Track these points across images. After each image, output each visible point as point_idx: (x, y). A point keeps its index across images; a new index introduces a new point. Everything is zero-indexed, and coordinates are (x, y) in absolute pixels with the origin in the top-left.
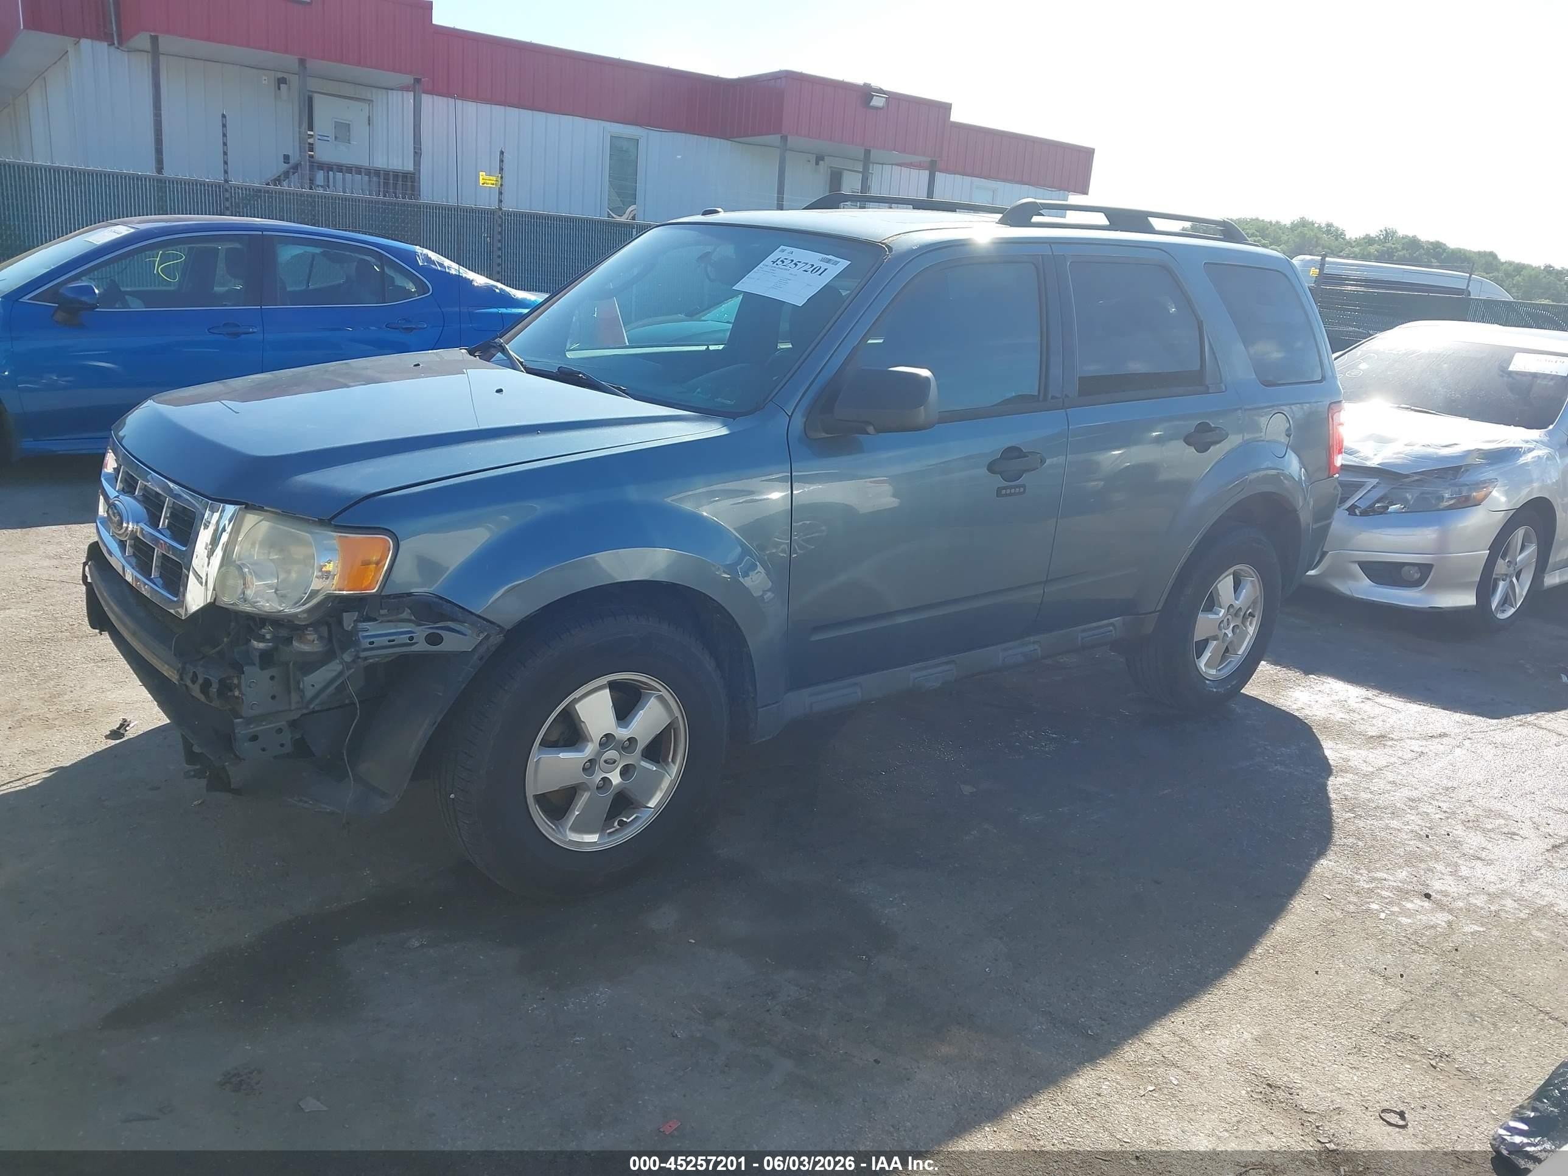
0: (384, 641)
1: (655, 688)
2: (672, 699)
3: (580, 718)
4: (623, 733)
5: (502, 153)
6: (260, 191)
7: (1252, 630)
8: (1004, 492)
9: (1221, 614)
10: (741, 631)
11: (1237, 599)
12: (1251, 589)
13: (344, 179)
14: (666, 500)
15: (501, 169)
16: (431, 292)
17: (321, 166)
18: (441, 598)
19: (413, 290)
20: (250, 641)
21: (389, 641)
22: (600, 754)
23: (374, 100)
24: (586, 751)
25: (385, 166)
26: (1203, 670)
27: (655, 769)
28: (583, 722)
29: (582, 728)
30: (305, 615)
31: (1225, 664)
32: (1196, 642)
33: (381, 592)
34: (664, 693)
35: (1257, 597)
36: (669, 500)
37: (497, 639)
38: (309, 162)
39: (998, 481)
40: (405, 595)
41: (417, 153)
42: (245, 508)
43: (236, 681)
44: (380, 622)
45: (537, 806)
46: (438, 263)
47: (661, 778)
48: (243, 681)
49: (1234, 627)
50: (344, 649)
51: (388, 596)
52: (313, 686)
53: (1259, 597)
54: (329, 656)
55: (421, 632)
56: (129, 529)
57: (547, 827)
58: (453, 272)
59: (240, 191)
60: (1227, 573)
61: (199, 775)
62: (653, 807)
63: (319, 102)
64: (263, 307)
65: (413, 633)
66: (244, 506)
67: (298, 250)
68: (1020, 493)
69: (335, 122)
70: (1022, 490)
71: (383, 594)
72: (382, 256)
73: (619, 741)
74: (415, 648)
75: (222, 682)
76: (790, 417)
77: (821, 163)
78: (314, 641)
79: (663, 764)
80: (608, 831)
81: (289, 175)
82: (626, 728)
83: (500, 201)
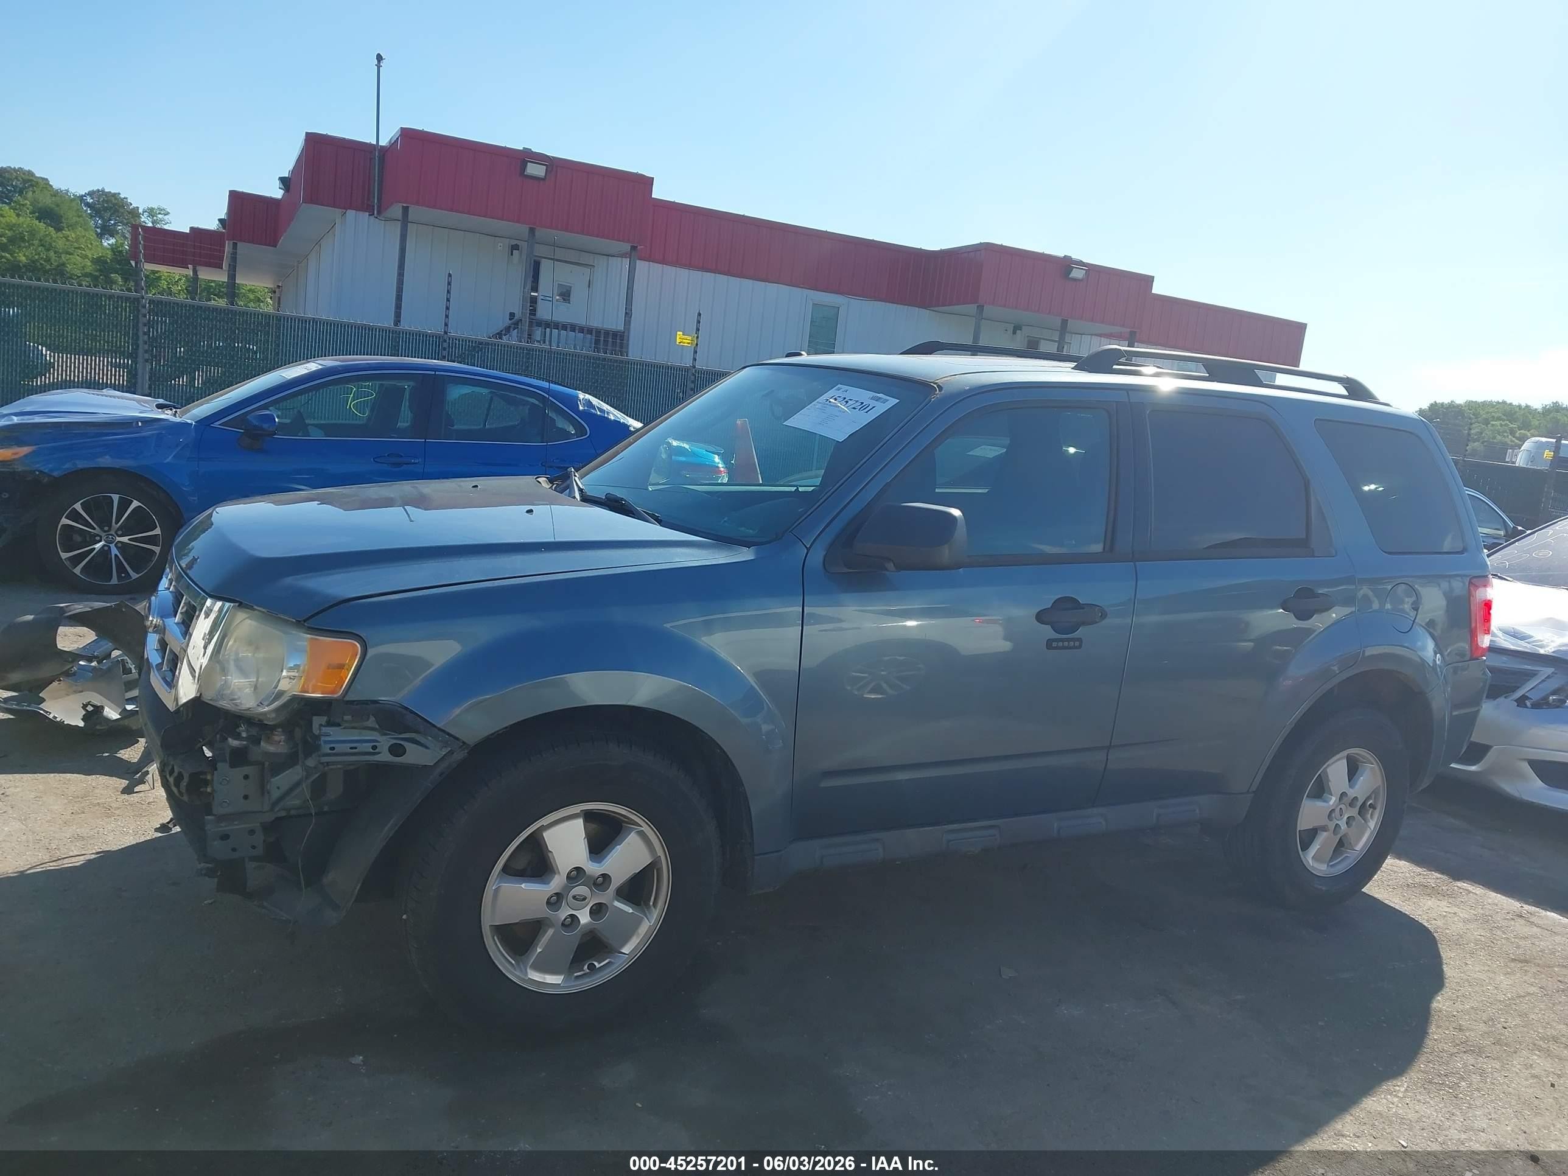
0: (346, 748)
1: (636, 822)
2: (657, 840)
3: (547, 847)
4: (594, 869)
5: (699, 314)
6: (481, 343)
7: (1373, 824)
8: (1054, 644)
9: (1331, 803)
10: (736, 770)
11: (1351, 787)
12: (1371, 778)
13: (559, 335)
14: (665, 625)
15: (698, 330)
16: (587, 436)
17: (540, 323)
18: (406, 708)
19: (573, 432)
20: (227, 739)
21: (351, 748)
22: (568, 888)
23: (596, 266)
24: (552, 883)
25: (600, 326)
26: (1310, 865)
27: (631, 911)
28: (551, 852)
29: (549, 857)
30: (273, 715)
31: (1340, 859)
32: (1299, 831)
33: (344, 697)
34: (646, 828)
35: (1379, 786)
36: (668, 625)
37: (460, 755)
38: (529, 319)
39: (1048, 631)
40: (369, 703)
41: (628, 314)
42: (239, 606)
43: (209, 777)
44: (344, 728)
45: (495, 938)
46: (598, 407)
47: (639, 922)
48: (215, 778)
49: (1348, 818)
50: (308, 755)
51: (352, 702)
52: (278, 788)
53: (1381, 788)
54: (291, 760)
55: (385, 742)
56: (154, 623)
57: (503, 961)
58: (612, 417)
59: (457, 342)
60: (1338, 756)
61: (210, 873)
62: (627, 953)
63: (546, 266)
64: (427, 440)
65: (376, 741)
66: (237, 604)
67: (466, 390)
68: (1074, 647)
69: (558, 284)
70: (1077, 644)
71: (347, 698)
72: (545, 400)
73: (590, 877)
74: (377, 758)
75: (193, 776)
76: (808, 549)
77: (1018, 331)
78: (280, 741)
79: (644, 907)
80: (575, 974)
81: (509, 330)
82: (598, 863)
83: (695, 359)
